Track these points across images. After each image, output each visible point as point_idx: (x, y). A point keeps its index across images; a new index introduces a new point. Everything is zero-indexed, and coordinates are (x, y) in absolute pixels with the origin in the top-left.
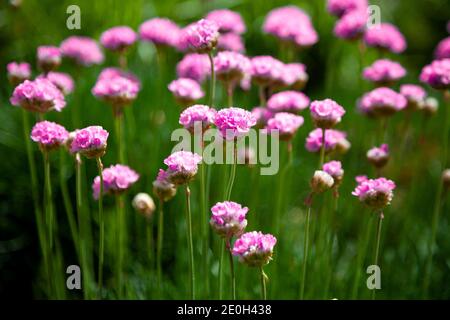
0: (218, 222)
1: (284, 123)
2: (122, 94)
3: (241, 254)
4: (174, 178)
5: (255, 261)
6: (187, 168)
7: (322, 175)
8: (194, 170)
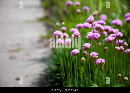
0: (91, 56)
1: (110, 38)
2: (76, 35)
3: (97, 63)
4: (85, 49)
5: (100, 65)
6: (87, 46)
7: (117, 47)
8: (89, 47)
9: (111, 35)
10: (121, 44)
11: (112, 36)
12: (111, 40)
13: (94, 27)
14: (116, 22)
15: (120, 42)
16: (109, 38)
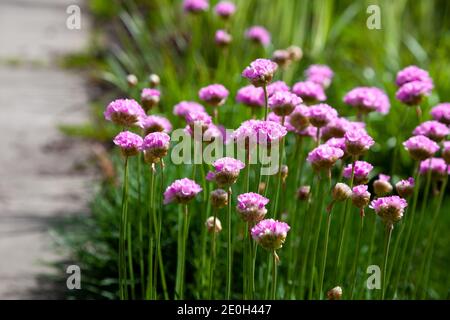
0: (241, 207)
3: (257, 235)
4: (218, 178)
5: (268, 242)
6: (229, 169)
7: (342, 186)
8: (236, 173)
9: (334, 141)
10: (365, 179)
11: (336, 147)
12: (326, 157)
13: (270, 101)
14: (361, 95)
15: (361, 172)
16: (320, 151)
